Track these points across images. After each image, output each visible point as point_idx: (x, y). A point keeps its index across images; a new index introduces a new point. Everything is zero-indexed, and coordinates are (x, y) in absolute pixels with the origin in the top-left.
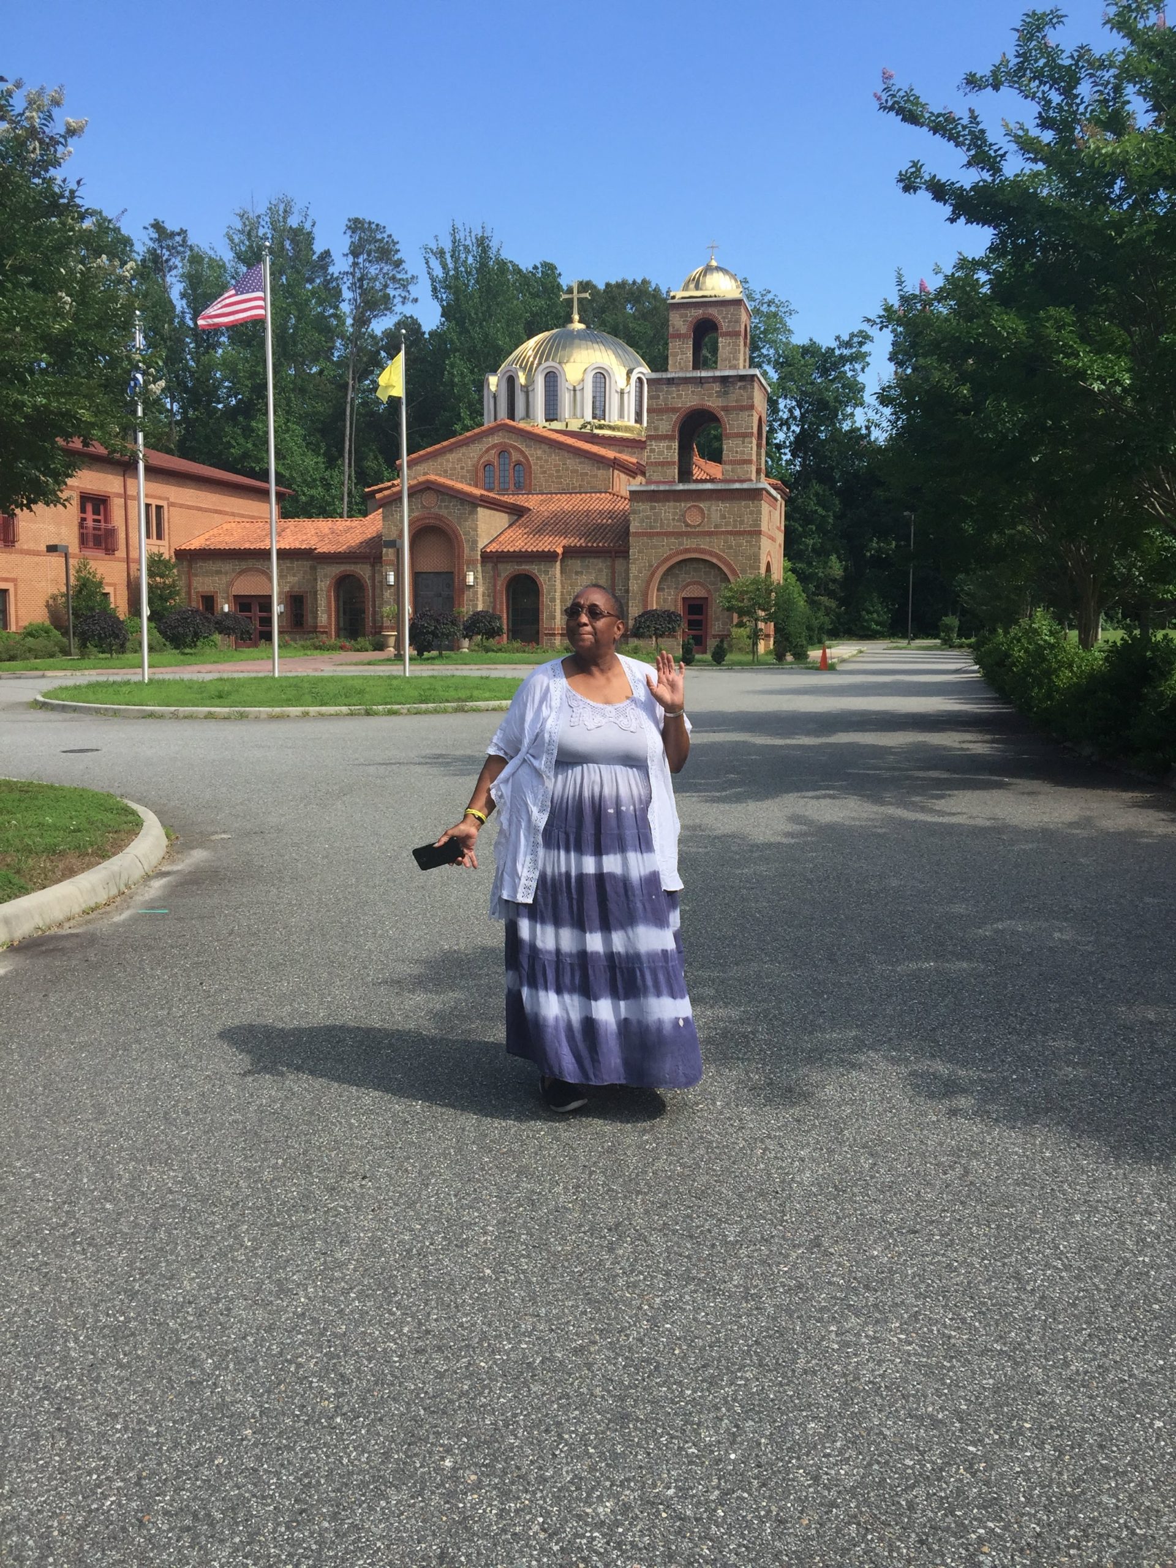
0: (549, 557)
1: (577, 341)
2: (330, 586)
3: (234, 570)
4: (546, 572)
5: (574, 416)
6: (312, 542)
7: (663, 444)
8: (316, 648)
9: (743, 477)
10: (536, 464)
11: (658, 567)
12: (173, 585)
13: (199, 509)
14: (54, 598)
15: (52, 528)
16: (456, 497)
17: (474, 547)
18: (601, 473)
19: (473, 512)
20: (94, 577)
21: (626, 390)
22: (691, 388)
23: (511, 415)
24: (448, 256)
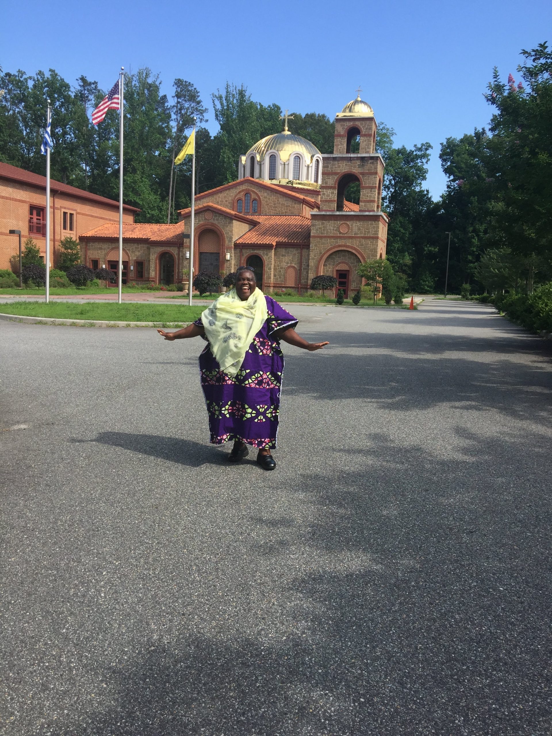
0: (269, 247)
1: (287, 140)
2: (156, 258)
3: (108, 248)
4: (267, 254)
5: (284, 177)
6: (149, 235)
7: (329, 191)
8: (148, 289)
9: (370, 209)
10: (264, 200)
11: (324, 254)
12: (77, 254)
13: (92, 216)
14: (14, 257)
15: (14, 222)
16: (222, 215)
17: (230, 241)
18: (296, 206)
19: (231, 223)
20: (35, 248)
21: (311, 165)
22: (345, 163)
23: (252, 175)
24: (224, 99)
